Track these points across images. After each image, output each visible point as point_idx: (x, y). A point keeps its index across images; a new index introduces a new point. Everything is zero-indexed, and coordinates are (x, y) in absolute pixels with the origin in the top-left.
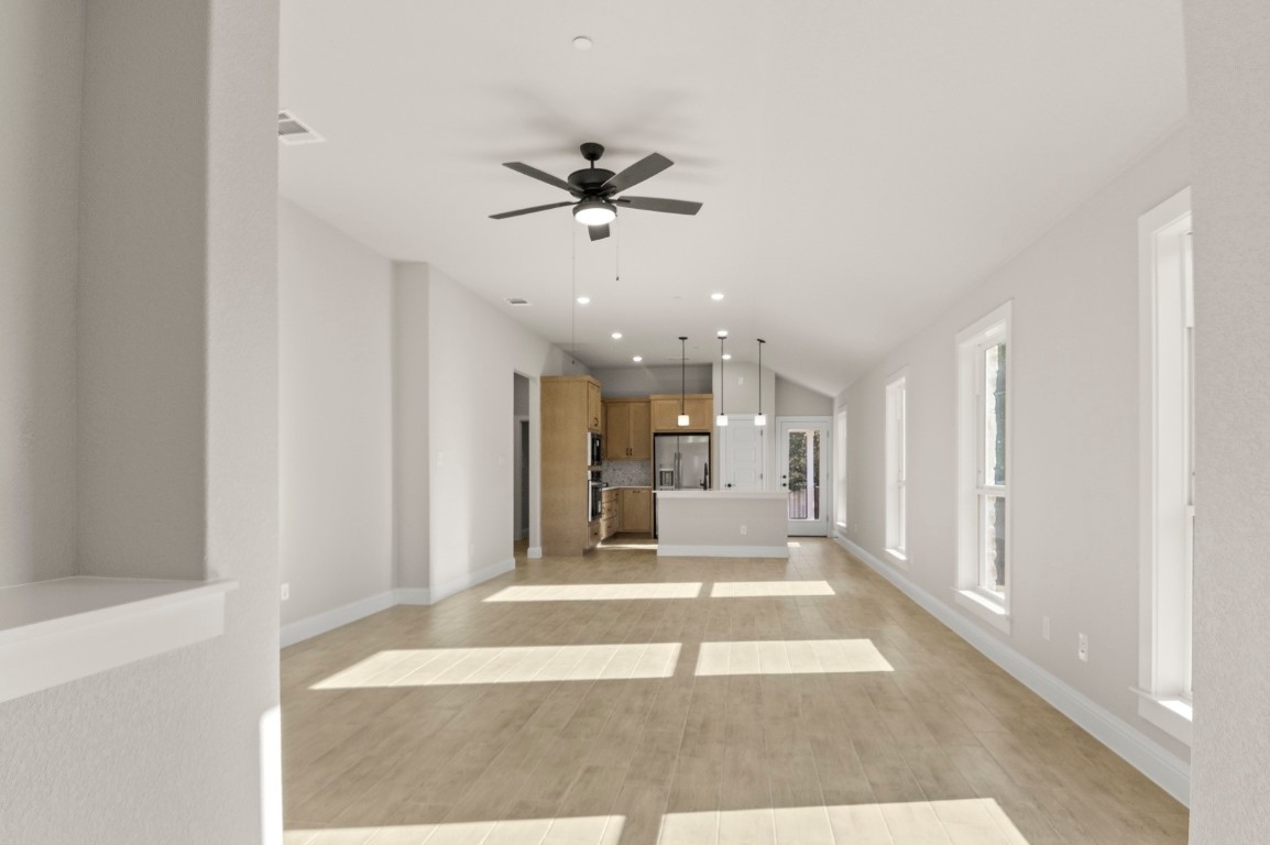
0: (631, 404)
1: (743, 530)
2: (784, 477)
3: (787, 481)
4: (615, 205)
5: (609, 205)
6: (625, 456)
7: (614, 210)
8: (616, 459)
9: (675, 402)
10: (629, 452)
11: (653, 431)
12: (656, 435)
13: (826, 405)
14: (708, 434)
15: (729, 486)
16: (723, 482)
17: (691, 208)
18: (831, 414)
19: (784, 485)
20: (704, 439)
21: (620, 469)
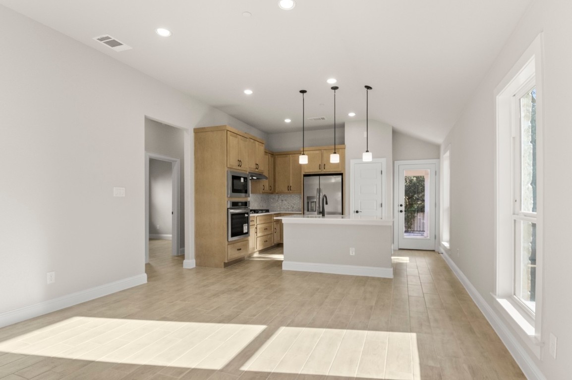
0: (291, 155)
1: (352, 252)
2: (401, 205)
3: (403, 208)
6: (287, 191)
8: (280, 193)
9: (317, 152)
10: (289, 188)
11: (303, 173)
12: (305, 176)
13: (435, 150)
14: (341, 174)
15: (357, 212)
16: (353, 209)
18: (438, 158)
19: (401, 211)
20: (339, 178)
21: (286, 200)
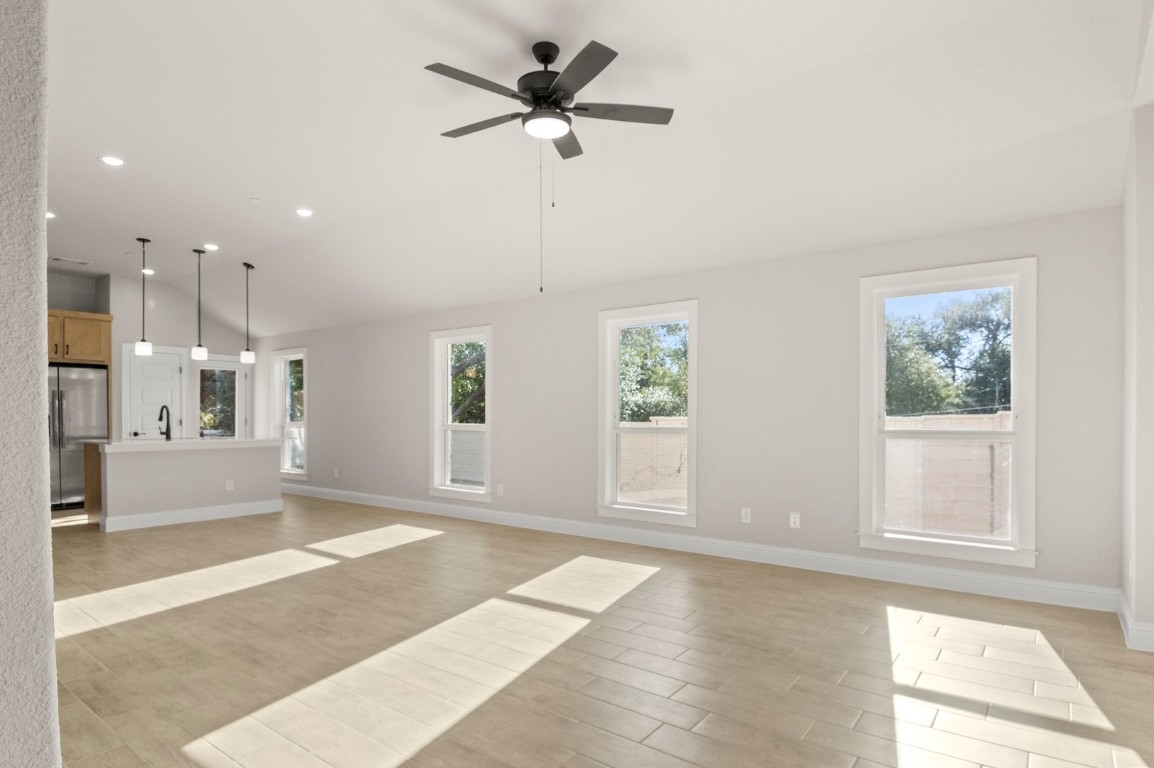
4: (570, 115)
5: (562, 113)
7: (568, 120)
14: (105, 367)
15: (137, 434)
16: (127, 431)
17: (662, 116)
